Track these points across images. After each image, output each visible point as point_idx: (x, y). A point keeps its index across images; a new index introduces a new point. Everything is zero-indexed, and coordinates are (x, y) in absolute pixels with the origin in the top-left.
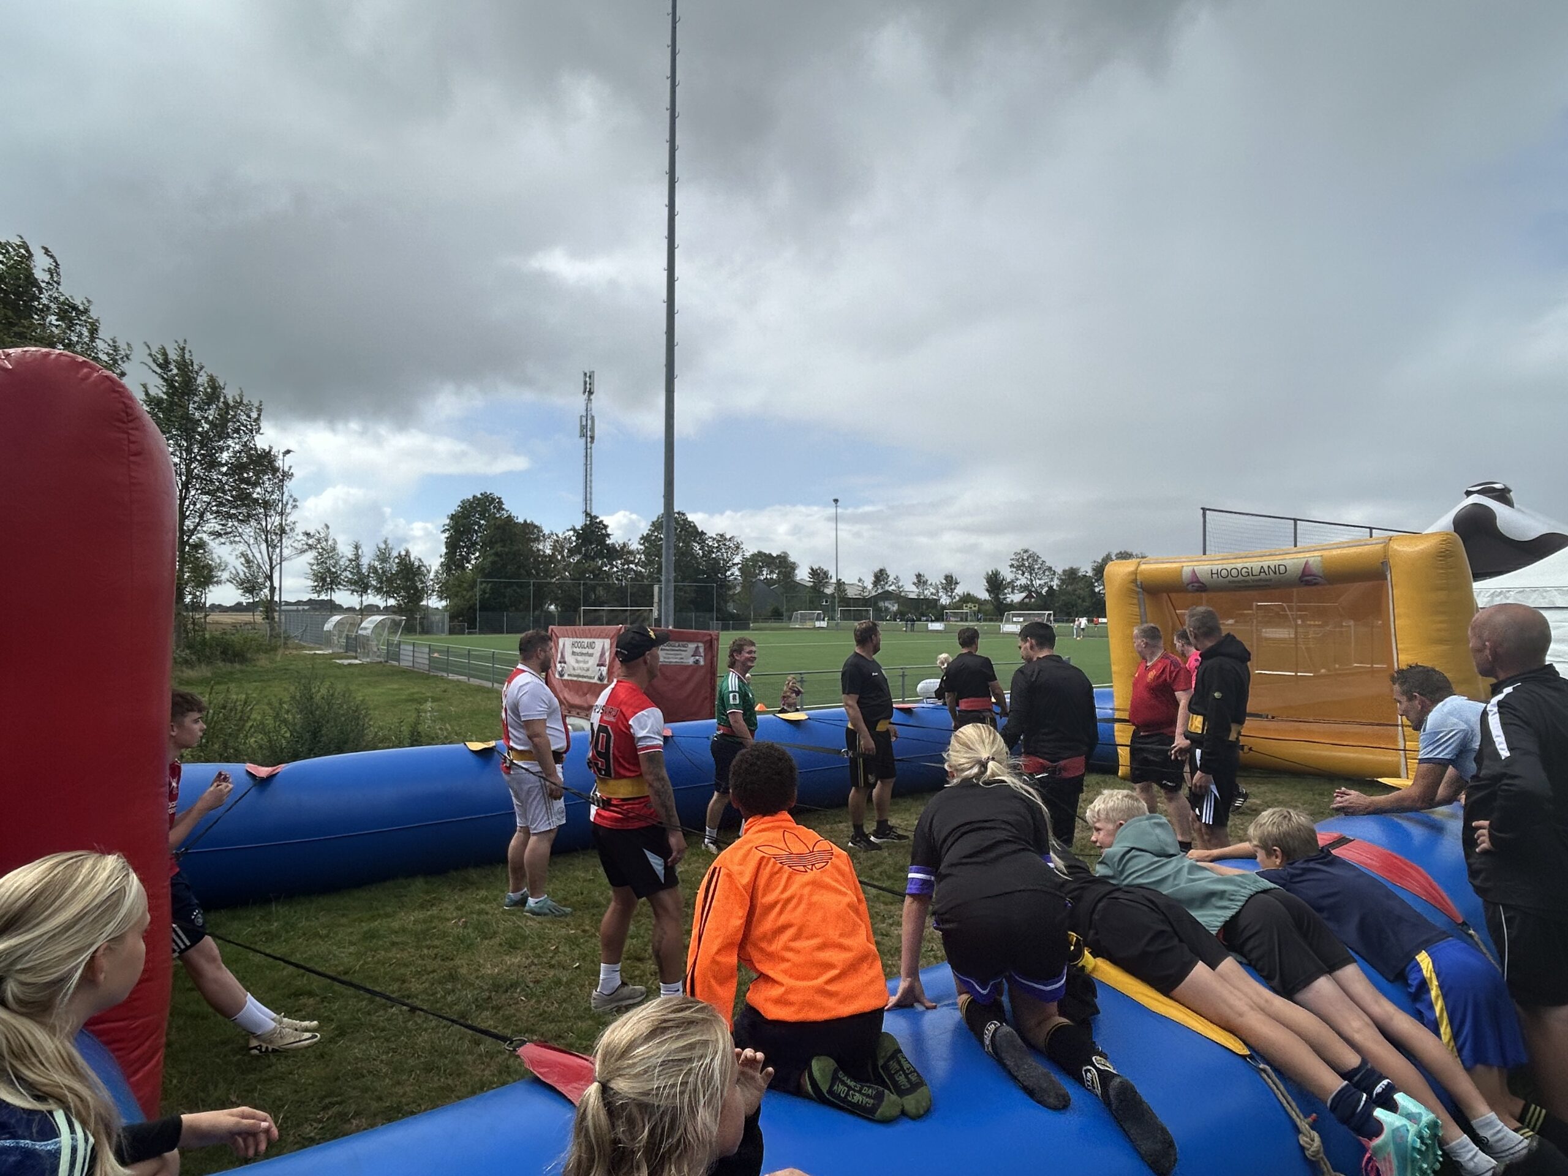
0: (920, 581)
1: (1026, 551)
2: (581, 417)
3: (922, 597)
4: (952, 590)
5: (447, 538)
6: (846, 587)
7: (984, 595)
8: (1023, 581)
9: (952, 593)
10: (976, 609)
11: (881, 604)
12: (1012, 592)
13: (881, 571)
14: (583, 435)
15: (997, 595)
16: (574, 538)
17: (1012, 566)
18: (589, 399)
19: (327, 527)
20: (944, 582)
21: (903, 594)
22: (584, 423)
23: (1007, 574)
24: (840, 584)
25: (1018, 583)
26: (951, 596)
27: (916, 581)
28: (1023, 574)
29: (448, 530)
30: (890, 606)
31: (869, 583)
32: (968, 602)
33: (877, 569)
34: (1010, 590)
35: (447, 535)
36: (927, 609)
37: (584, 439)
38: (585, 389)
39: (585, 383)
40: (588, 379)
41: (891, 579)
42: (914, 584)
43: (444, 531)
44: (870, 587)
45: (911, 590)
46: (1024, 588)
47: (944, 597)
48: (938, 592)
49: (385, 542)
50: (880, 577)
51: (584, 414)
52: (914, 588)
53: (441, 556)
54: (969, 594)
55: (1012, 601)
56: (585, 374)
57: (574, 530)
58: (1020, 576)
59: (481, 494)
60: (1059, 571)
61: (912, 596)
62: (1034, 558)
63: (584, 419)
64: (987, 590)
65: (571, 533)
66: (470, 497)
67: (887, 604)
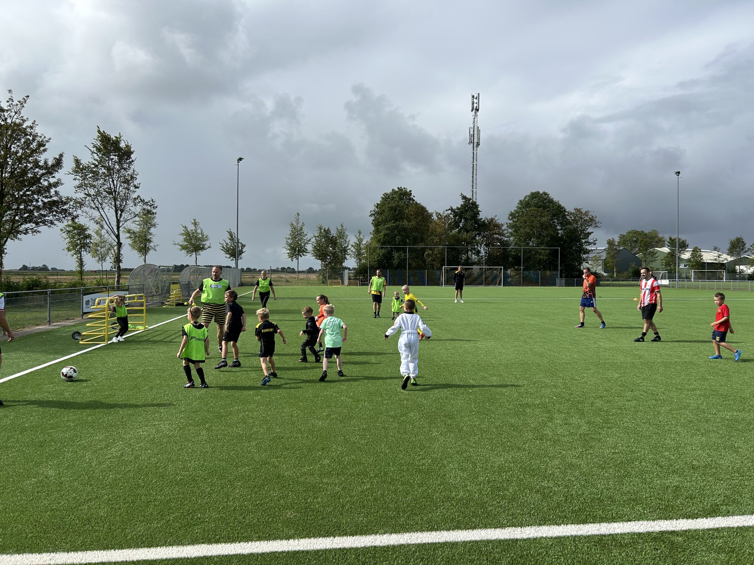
14: (471, 142)
22: (472, 133)
29: (374, 215)
30: (745, 269)
38: (473, 108)
39: (473, 104)
40: (475, 100)
51: (472, 126)
56: (473, 97)
63: (472, 130)
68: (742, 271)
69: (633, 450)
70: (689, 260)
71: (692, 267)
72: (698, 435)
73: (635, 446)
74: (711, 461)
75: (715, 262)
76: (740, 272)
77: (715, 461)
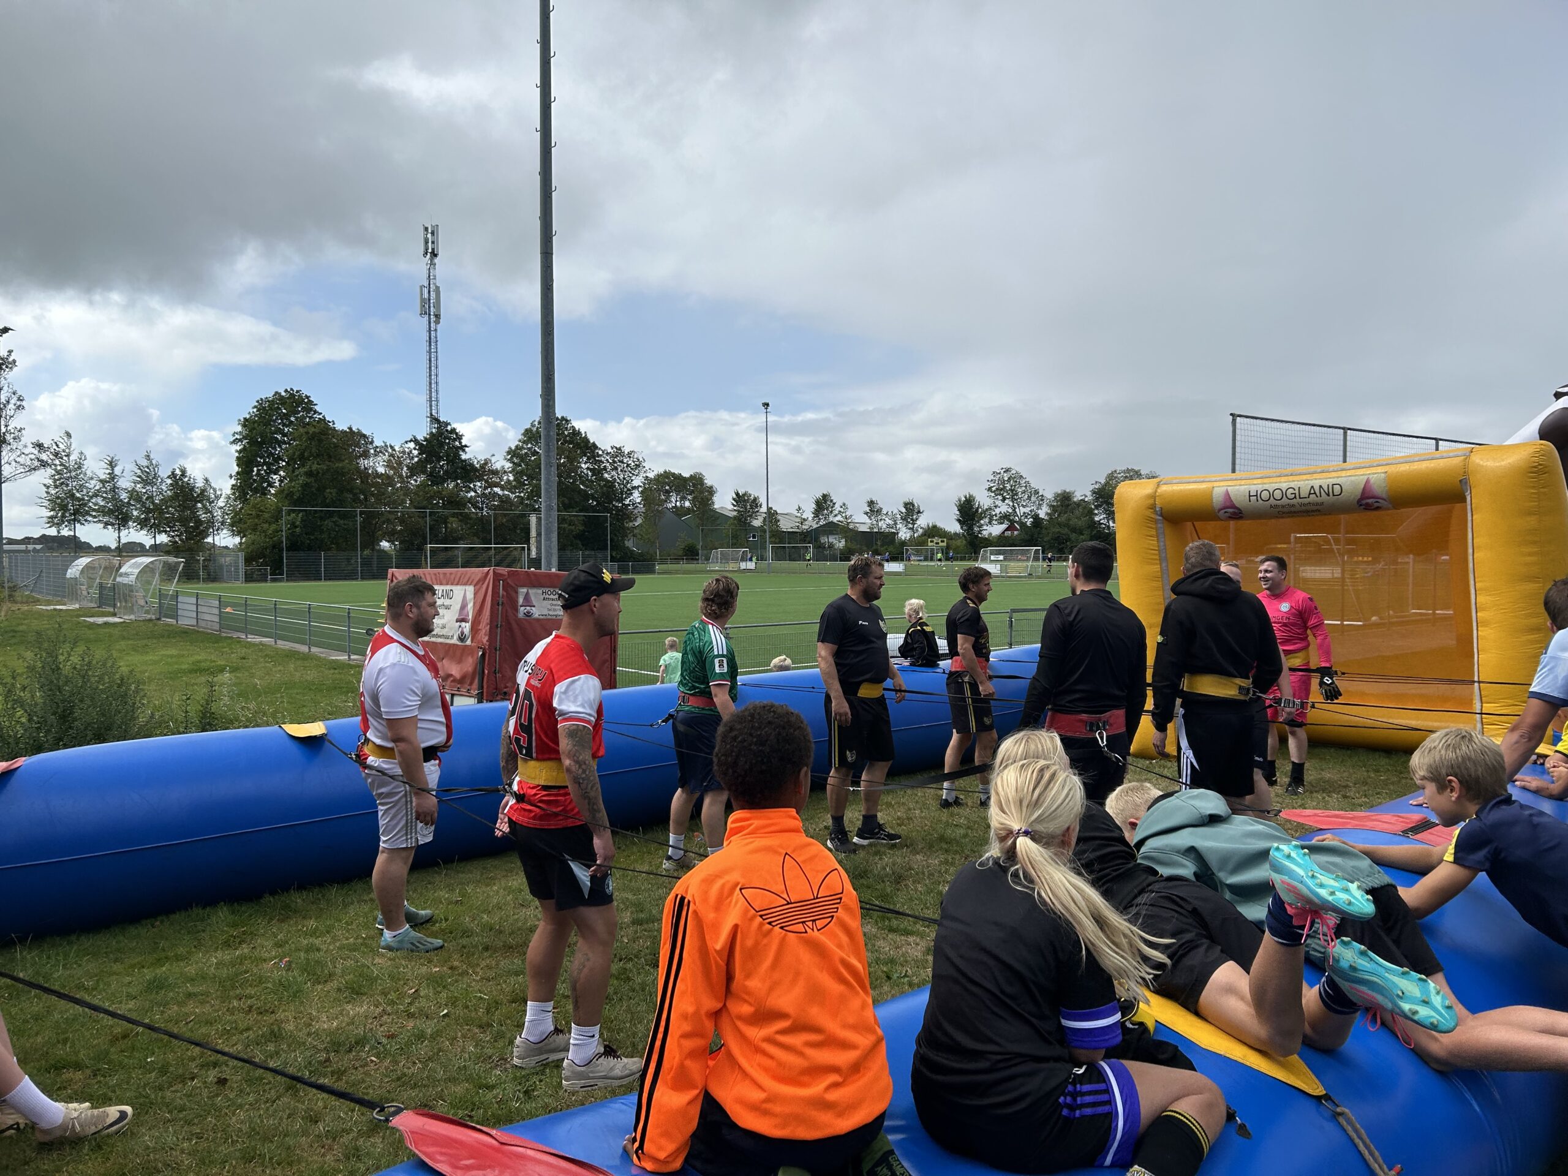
0: (873, 509)
1: (1007, 470)
2: (422, 287)
3: (875, 530)
4: (914, 522)
5: (240, 452)
6: (779, 517)
7: (953, 527)
8: (1004, 508)
9: (913, 524)
10: (944, 544)
11: (824, 539)
12: (990, 523)
13: (825, 496)
14: (425, 312)
15: (970, 528)
16: (415, 452)
17: (990, 489)
18: (432, 264)
19: (69, 435)
20: (904, 510)
21: (851, 526)
22: (426, 296)
23: (984, 500)
24: (772, 515)
25: (997, 511)
26: (912, 529)
27: (868, 509)
28: (1004, 499)
29: (240, 440)
30: (835, 542)
31: (808, 514)
32: (933, 537)
33: (819, 495)
34: (987, 520)
35: (238, 447)
36: (882, 546)
37: (427, 317)
38: (427, 249)
39: (426, 242)
40: (429, 236)
41: (837, 508)
42: (866, 513)
43: (234, 442)
44: (810, 516)
45: (862, 522)
46: (1004, 517)
47: (904, 529)
48: (896, 524)
49: (148, 457)
50: (823, 504)
51: (426, 284)
52: (865, 519)
53: (231, 477)
54: (935, 527)
55: (991, 534)
56: (426, 229)
57: (415, 441)
58: (999, 503)
59: (286, 391)
60: (1049, 495)
61: (864, 528)
62: (1016, 478)
63: (426, 291)
64: (959, 521)
65: (412, 445)
66: (270, 395)
67: (832, 539)
68: (831, 545)
70: (761, 529)
75: (798, 530)
76: (829, 547)
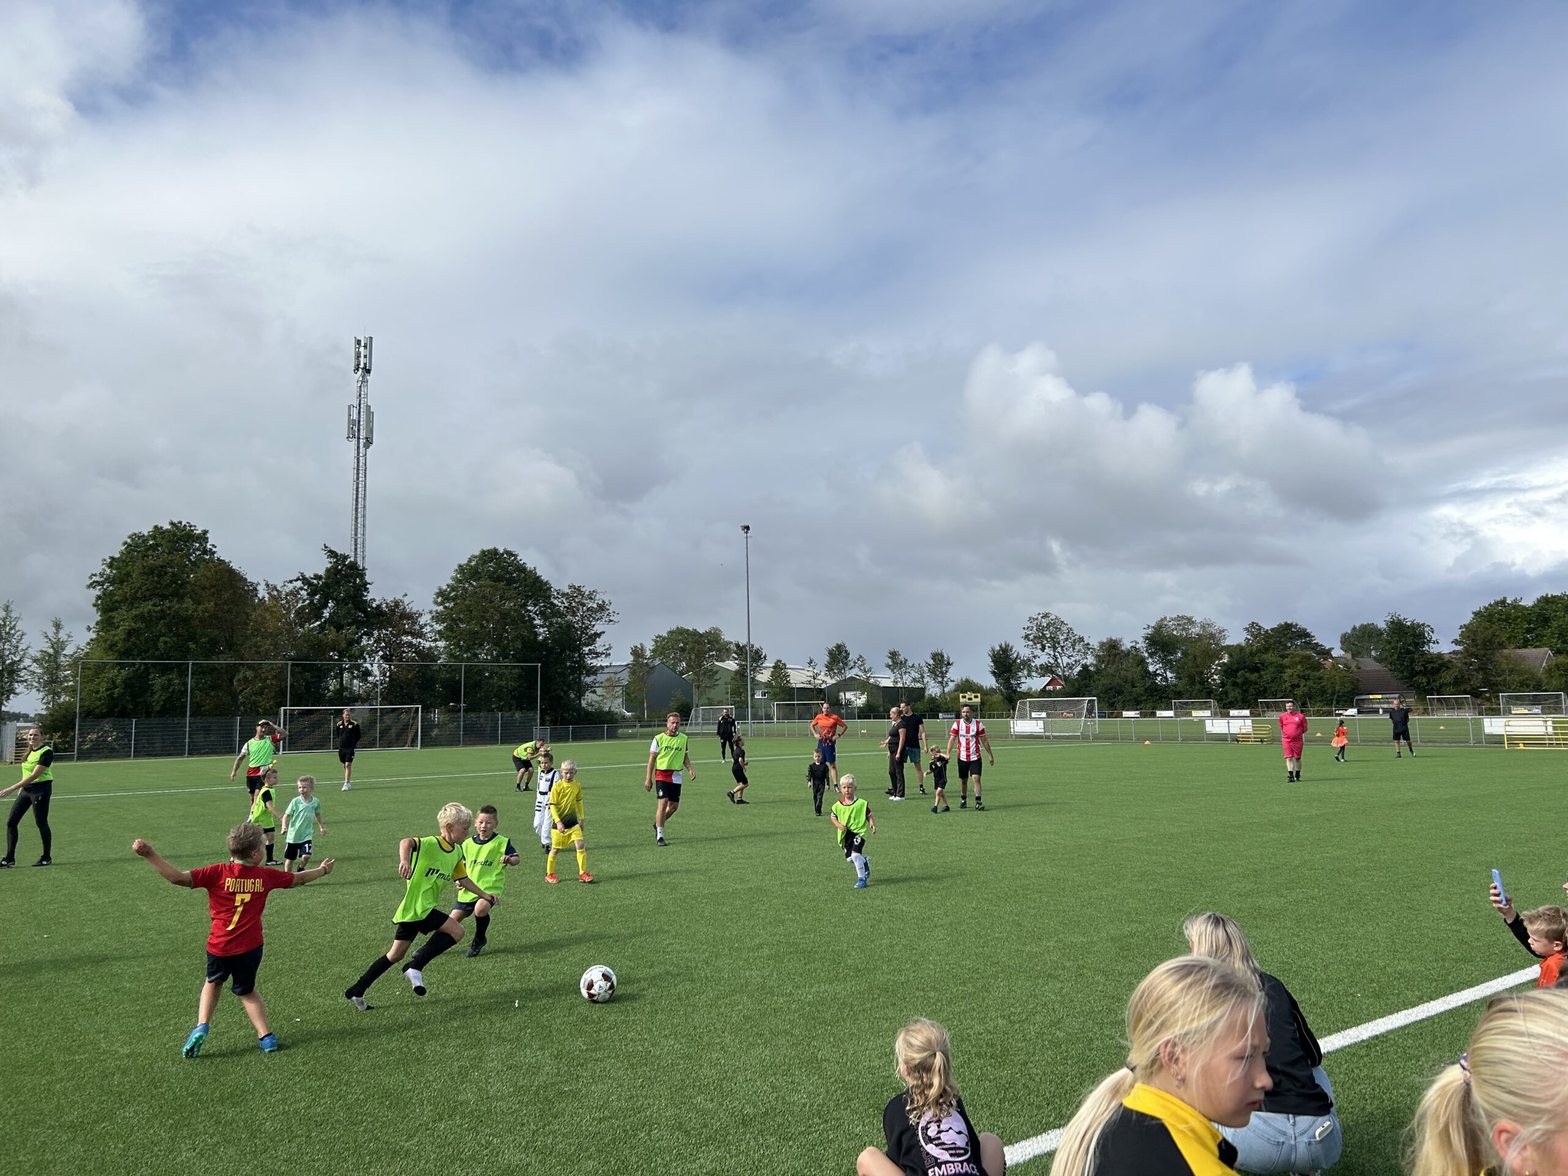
0: (896, 660)
1: (1046, 616)
3: (900, 685)
4: (943, 675)
5: (100, 597)
6: (790, 672)
7: (989, 681)
8: (1043, 659)
10: (978, 700)
11: (840, 697)
12: (1029, 675)
13: (839, 647)
14: (353, 433)
15: (1007, 680)
17: (1027, 637)
18: (364, 381)
20: (931, 662)
22: (355, 417)
23: (1021, 650)
24: (779, 669)
26: (941, 683)
27: (890, 662)
28: (1043, 649)
29: (102, 583)
31: (821, 666)
32: (966, 692)
33: (832, 645)
34: (1026, 672)
35: (99, 591)
37: (355, 441)
38: (358, 365)
39: (358, 356)
40: (362, 349)
41: (853, 657)
43: (94, 586)
44: (824, 670)
46: (1046, 669)
47: (932, 683)
48: (923, 677)
50: (838, 657)
51: (356, 403)
52: (888, 673)
53: (89, 628)
54: (967, 681)
55: (1030, 688)
56: (359, 342)
58: (1038, 652)
59: (172, 524)
60: (1095, 643)
61: (886, 684)
62: (1057, 624)
63: (355, 411)
64: (994, 673)
66: (146, 530)
68: (849, 702)
69: (640, 1103)
70: (768, 685)
71: (775, 697)
72: (759, 1045)
73: (644, 1093)
74: (777, 1099)
75: (809, 686)
76: (846, 704)
77: (783, 1098)
